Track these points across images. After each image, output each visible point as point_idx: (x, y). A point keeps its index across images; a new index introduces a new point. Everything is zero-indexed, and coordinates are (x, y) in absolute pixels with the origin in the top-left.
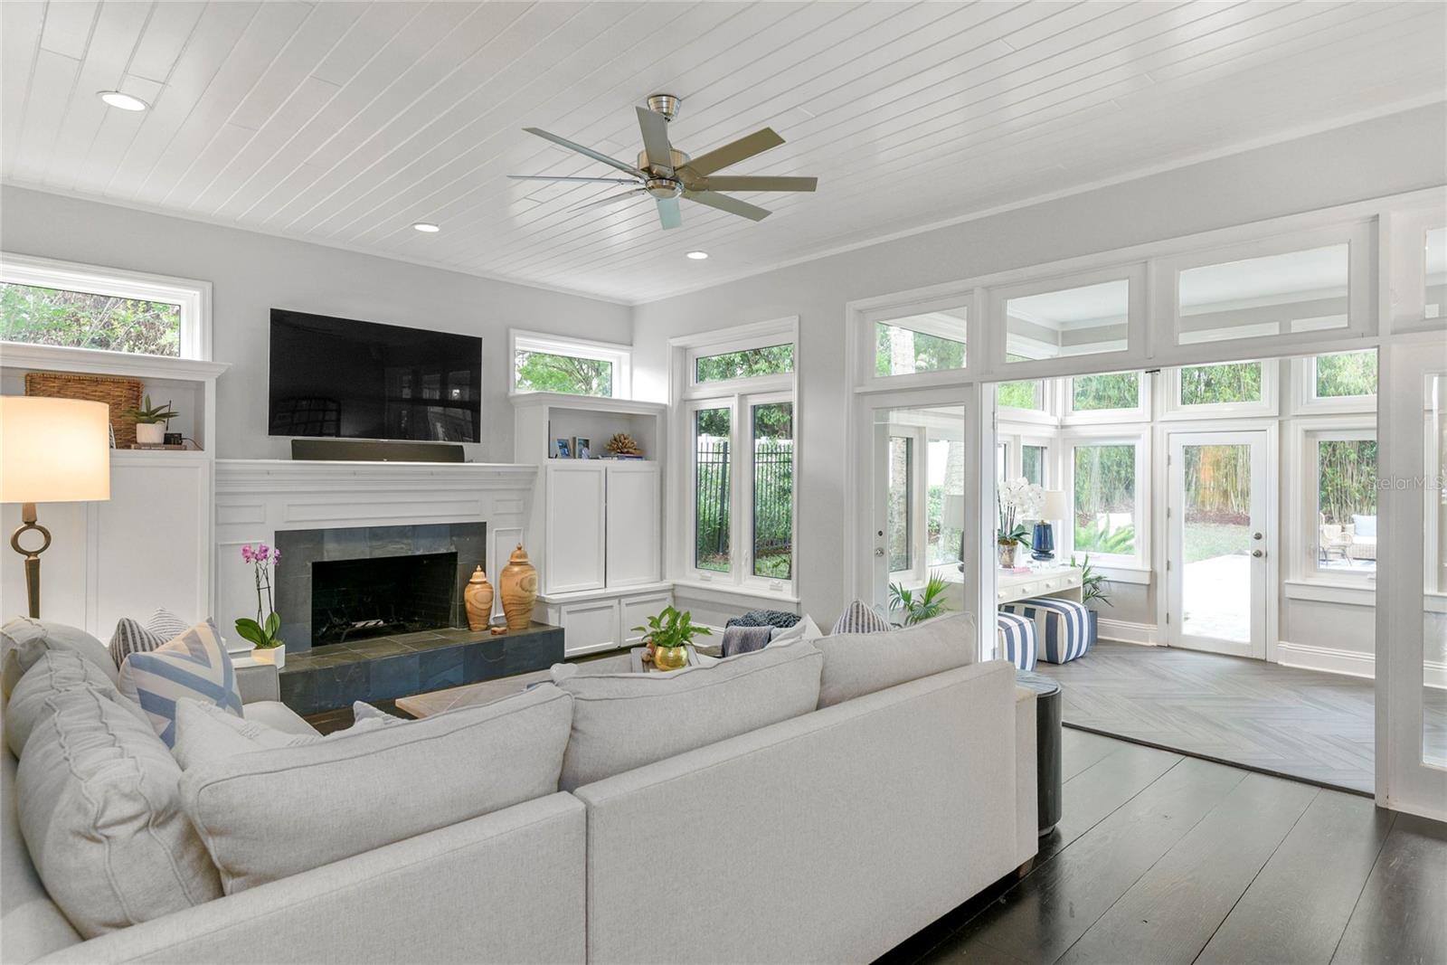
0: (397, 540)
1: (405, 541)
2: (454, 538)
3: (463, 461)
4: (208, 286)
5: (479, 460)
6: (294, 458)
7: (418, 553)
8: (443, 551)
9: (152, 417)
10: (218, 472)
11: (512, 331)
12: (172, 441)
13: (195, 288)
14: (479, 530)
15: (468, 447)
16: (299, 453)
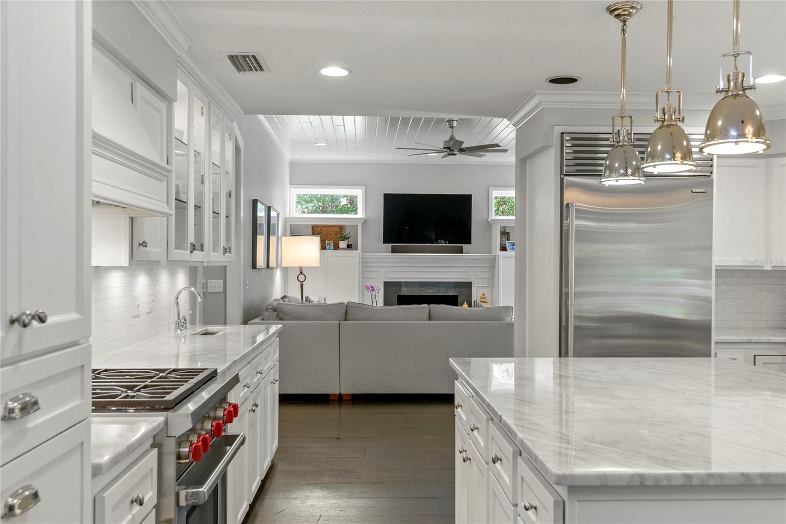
0: (431, 288)
1: (434, 289)
2: (457, 289)
3: (462, 253)
4: (364, 187)
5: (470, 253)
6: (392, 253)
7: (440, 294)
8: (451, 294)
9: (344, 238)
10: (362, 258)
11: (490, 189)
12: (349, 247)
13: (360, 188)
14: (469, 285)
15: (465, 246)
16: (394, 250)
